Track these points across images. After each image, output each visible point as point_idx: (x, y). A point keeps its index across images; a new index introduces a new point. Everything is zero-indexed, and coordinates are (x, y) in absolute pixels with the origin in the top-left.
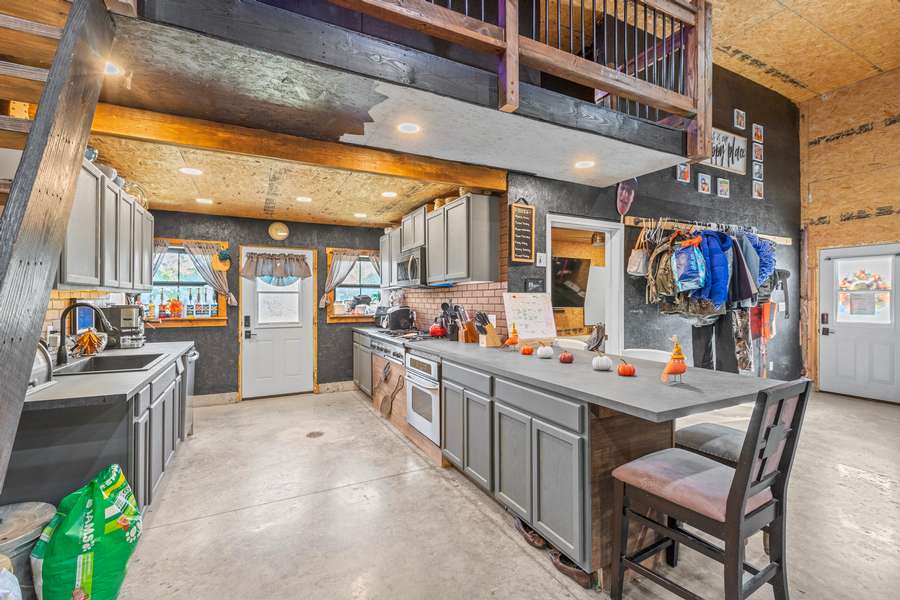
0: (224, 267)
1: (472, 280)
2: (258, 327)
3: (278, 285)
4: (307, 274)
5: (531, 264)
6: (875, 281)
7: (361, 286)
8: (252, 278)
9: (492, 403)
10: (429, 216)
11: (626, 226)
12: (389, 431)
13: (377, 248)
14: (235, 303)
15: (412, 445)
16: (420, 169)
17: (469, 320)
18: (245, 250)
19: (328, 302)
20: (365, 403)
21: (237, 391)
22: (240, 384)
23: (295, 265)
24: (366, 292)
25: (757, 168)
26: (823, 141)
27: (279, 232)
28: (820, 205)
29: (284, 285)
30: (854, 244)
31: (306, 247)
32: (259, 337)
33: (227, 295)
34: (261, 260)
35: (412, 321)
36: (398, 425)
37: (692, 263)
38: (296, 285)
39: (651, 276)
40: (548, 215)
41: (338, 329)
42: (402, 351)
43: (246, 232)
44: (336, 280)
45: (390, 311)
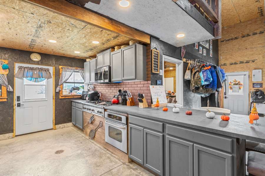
0: (6, 72)
1: (138, 80)
2: (24, 101)
3: (35, 82)
4: (50, 77)
5: (158, 74)
6: (239, 83)
7: (74, 83)
8: (21, 78)
9: (163, 136)
10: (112, 53)
11: (184, 62)
12: (95, 146)
13: (82, 67)
14: (11, 90)
15: (109, 152)
16: (119, 29)
17: (131, 97)
18: (17, 65)
19: (60, 89)
20: (79, 132)
21: (13, 132)
22: (14, 129)
23: (44, 73)
24: (77, 85)
25: (211, 47)
26: (225, 41)
27: (36, 58)
28: (224, 60)
29: (39, 82)
30: (233, 72)
31: (50, 65)
32: (25, 106)
33: (7, 87)
34: (26, 70)
35: (99, 97)
36: (100, 143)
37: (209, 75)
38: (44, 82)
39: (193, 80)
40: (163, 55)
41: (65, 101)
42: (103, 111)
43: (18, 56)
44: (64, 80)
45: (90, 93)
